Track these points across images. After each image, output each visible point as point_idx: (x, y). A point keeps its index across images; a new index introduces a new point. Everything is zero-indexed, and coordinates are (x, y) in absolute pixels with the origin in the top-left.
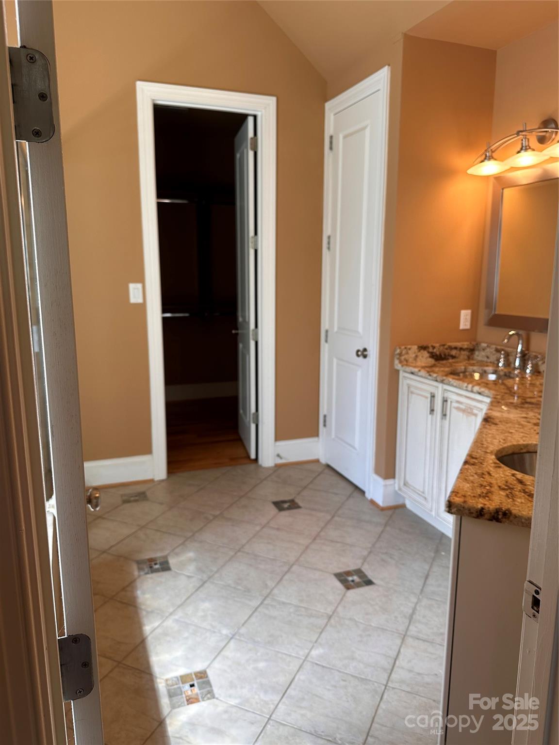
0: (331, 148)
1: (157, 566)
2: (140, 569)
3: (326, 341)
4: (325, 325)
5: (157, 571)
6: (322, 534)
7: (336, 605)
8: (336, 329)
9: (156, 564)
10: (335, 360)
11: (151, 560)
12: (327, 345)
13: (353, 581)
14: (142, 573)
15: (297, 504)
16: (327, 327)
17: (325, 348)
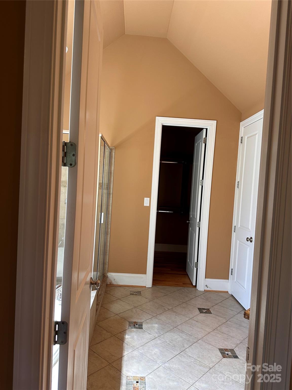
0: (241, 142)
1: (137, 326)
2: (130, 325)
3: (235, 232)
4: (234, 224)
5: (137, 328)
6: (218, 328)
7: (215, 364)
8: (239, 226)
9: (137, 325)
10: (238, 241)
11: (135, 323)
12: (235, 233)
13: (227, 354)
14: (130, 328)
15: (210, 311)
16: (235, 225)
17: (234, 235)
